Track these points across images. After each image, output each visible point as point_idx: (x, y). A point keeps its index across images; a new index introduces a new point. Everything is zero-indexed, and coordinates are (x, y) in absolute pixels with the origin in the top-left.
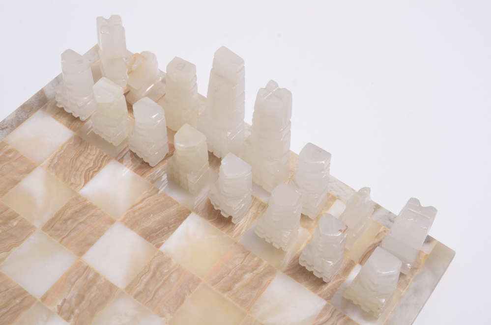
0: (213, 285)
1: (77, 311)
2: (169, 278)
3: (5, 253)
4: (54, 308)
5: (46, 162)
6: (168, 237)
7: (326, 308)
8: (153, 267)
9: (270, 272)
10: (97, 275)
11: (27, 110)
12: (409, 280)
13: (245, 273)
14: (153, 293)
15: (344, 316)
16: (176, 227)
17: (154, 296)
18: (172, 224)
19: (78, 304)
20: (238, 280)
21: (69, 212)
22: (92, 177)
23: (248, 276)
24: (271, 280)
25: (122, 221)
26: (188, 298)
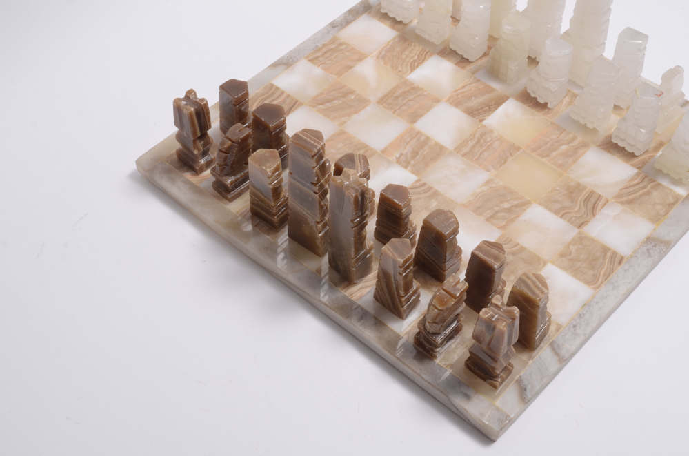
0: (532, 152)
1: (413, 162)
2: (492, 144)
3: (347, 118)
4: (393, 158)
5: (375, 53)
6: (489, 115)
7: (638, 174)
8: (477, 136)
9: (585, 145)
10: (428, 138)
11: (353, 14)
13: (562, 145)
14: (478, 154)
15: (654, 181)
16: (496, 108)
17: (479, 156)
18: (492, 105)
19: (413, 158)
20: (555, 150)
21: (399, 92)
22: (417, 67)
23: (564, 148)
24: (585, 152)
25: (447, 101)
26: (510, 159)
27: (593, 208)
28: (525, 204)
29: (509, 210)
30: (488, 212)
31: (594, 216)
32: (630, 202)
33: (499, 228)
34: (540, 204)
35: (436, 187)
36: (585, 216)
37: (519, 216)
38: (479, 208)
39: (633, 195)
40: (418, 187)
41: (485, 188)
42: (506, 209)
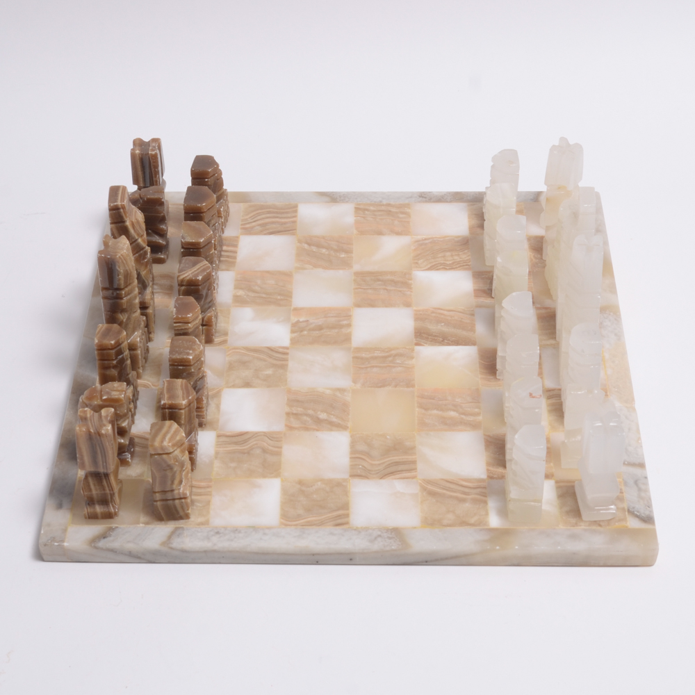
0: (418, 397)
1: (305, 332)
2: (394, 367)
3: (311, 267)
4: (294, 319)
5: (419, 237)
6: (433, 345)
7: (480, 480)
8: (393, 352)
9: (475, 426)
10: (349, 325)
11: (458, 197)
12: (580, 526)
13: (454, 410)
14: (369, 365)
15: (485, 496)
16: (448, 344)
17: (366, 368)
18: (449, 340)
19: (313, 330)
20: (441, 410)
21: (389, 277)
22: (437, 270)
23: (453, 414)
24: (466, 430)
25: (415, 310)
26: (388, 388)
27: (392, 473)
28: (340, 427)
29: (318, 421)
30: (301, 409)
31: (381, 478)
32: (432, 494)
33: (286, 426)
34: (351, 436)
35: (291, 364)
36: (373, 472)
37: (317, 430)
38: (298, 401)
39: (444, 491)
40: (276, 352)
41: (328, 392)
42: (318, 418)
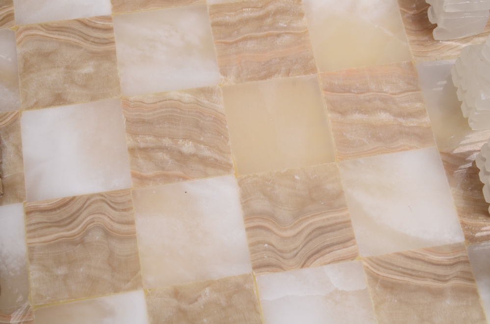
0: (326, 90)
2: (278, 35)
7: (456, 248)
9: (422, 137)
13: (385, 110)
14: (240, 37)
15: (472, 280)
17: (236, 42)
20: (366, 112)
23: (384, 117)
24: (411, 148)
26: (278, 78)
27: (317, 252)
28: (219, 166)
29: (182, 159)
30: (148, 138)
31: (302, 266)
32: (390, 287)
33: (134, 175)
34: (240, 183)
35: (120, 48)
36: (288, 255)
37: (185, 179)
38: (143, 122)
39: (407, 279)
40: (93, 28)
41: (187, 97)
42: (181, 153)
